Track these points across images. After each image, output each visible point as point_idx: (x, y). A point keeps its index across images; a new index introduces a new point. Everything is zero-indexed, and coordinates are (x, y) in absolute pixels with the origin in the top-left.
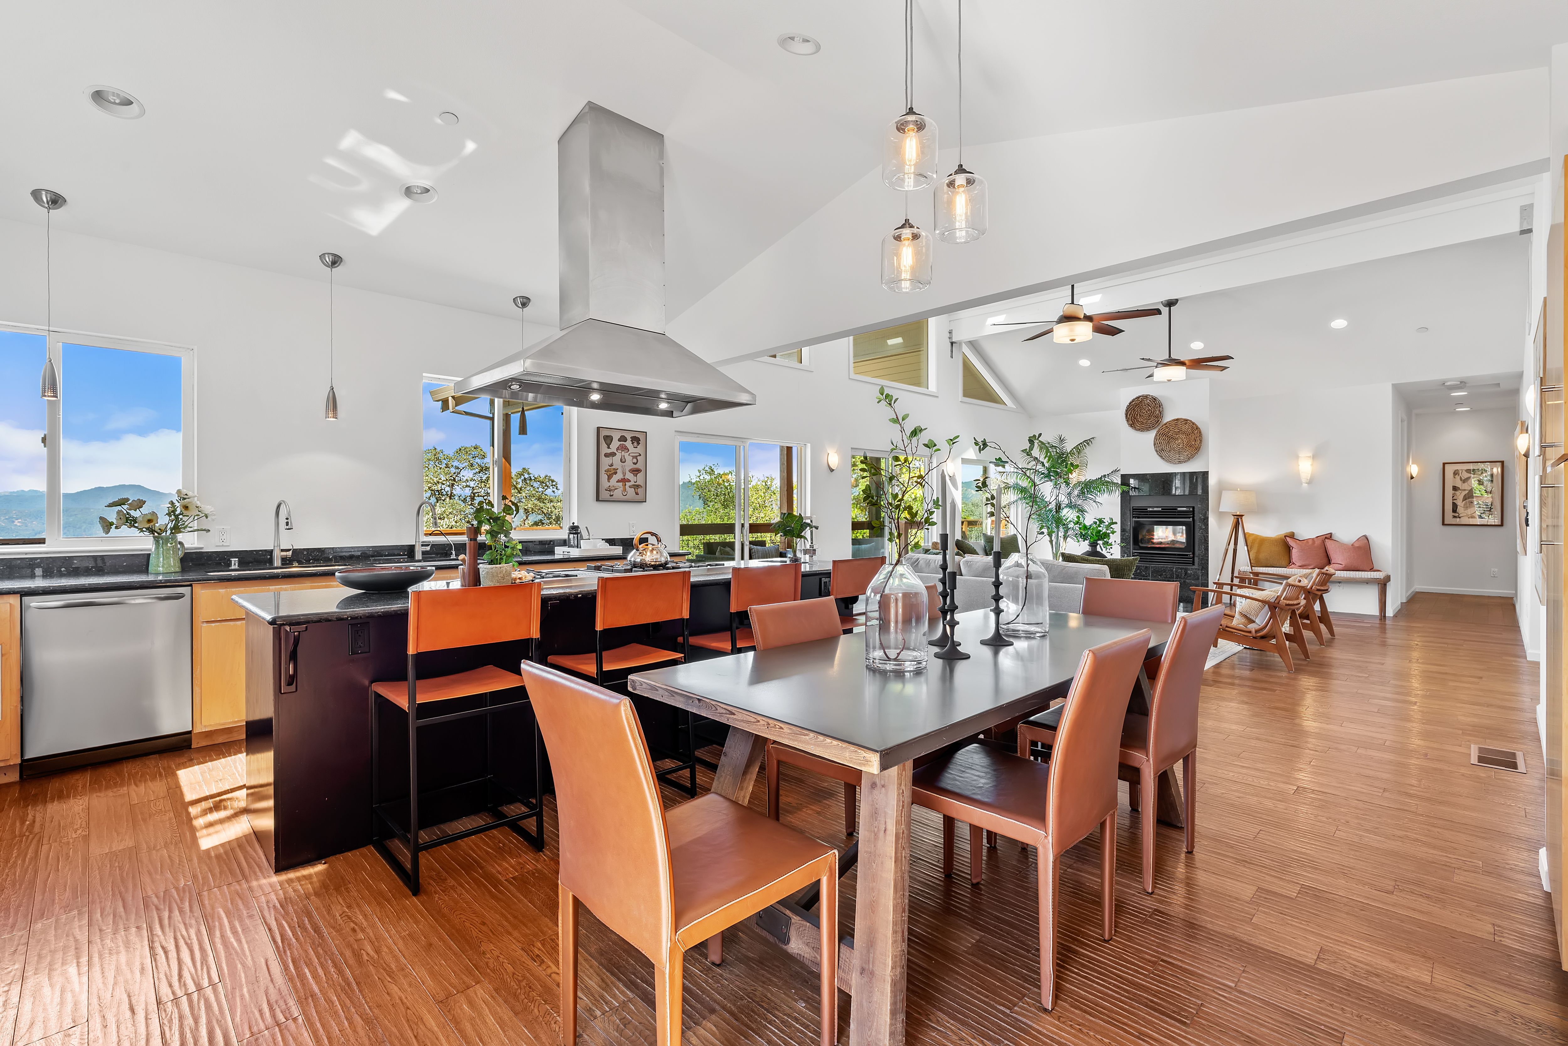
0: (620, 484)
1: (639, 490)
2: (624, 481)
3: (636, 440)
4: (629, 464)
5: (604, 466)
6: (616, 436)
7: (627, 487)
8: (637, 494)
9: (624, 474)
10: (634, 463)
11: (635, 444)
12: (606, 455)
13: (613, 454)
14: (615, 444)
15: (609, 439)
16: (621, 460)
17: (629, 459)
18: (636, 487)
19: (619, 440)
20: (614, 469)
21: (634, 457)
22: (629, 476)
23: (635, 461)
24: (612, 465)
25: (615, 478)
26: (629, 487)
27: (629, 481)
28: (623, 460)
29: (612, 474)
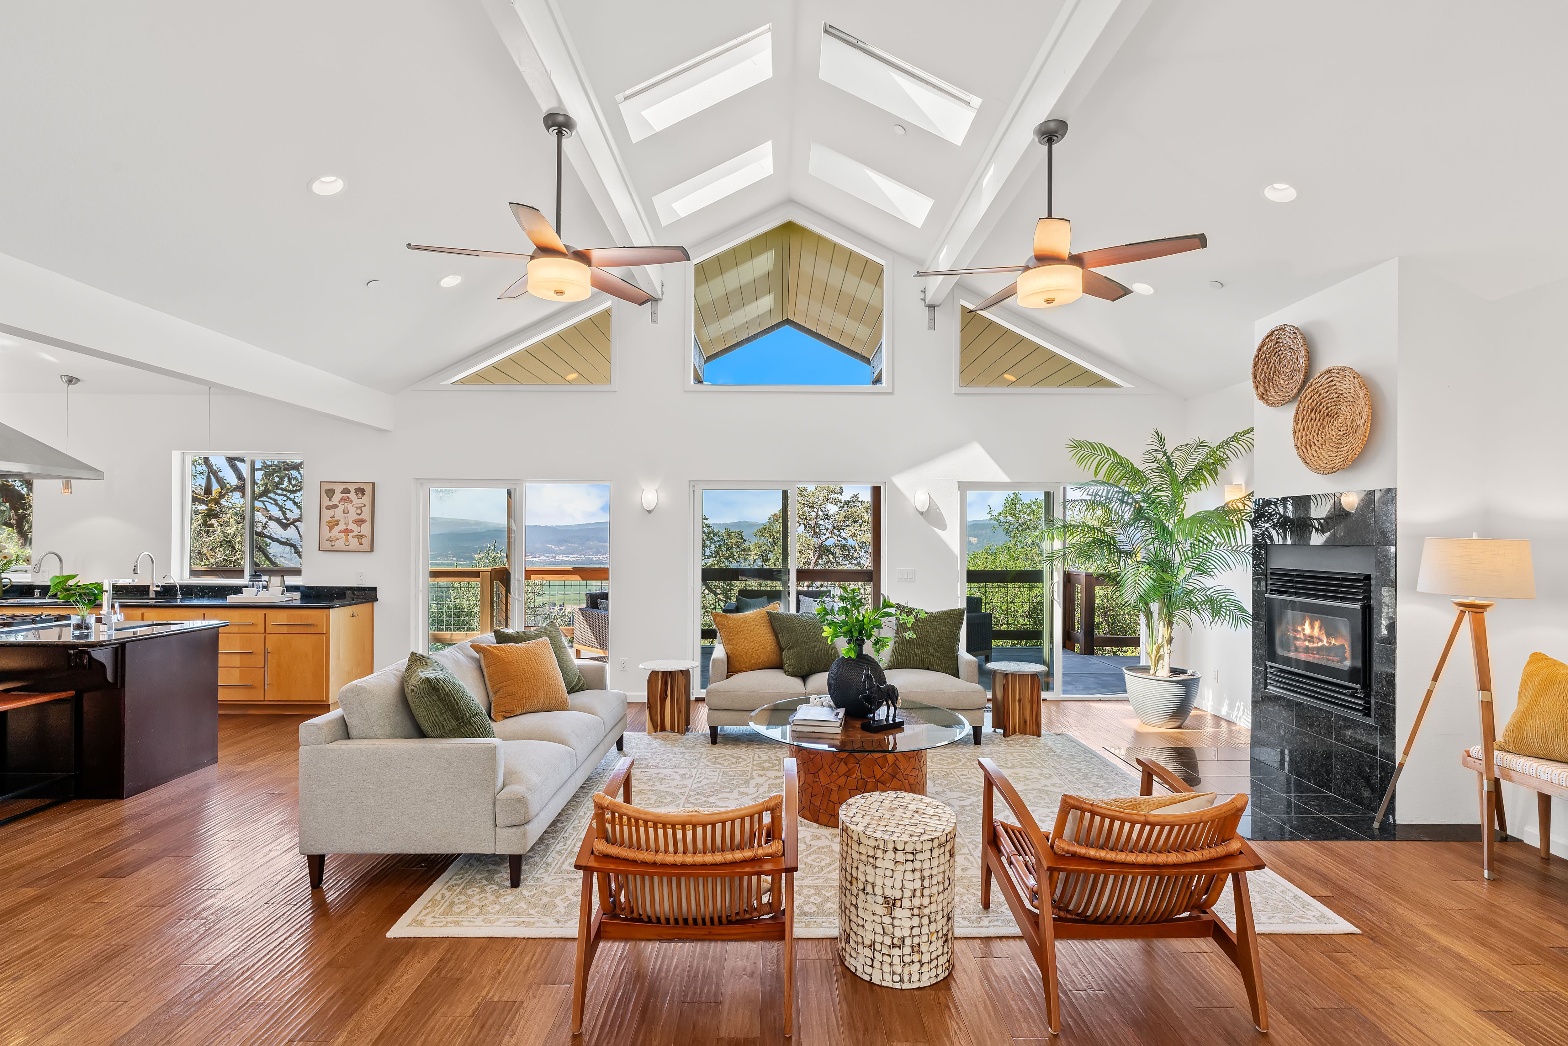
0: (343, 534)
1: (364, 541)
2: (346, 531)
3: (360, 491)
4: (353, 515)
5: (326, 518)
6: (339, 489)
7: (350, 537)
8: (361, 544)
9: (347, 525)
10: (358, 514)
11: (360, 495)
12: (328, 508)
13: (336, 506)
14: (337, 496)
15: (330, 493)
16: (344, 512)
17: (352, 511)
18: (360, 537)
19: (342, 493)
20: (336, 521)
21: (357, 508)
22: (352, 526)
23: (359, 511)
24: (333, 517)
25: (337, 529)
26: (353, 537)
27: (352, 531)
28: (346, 512)
29: (334, 525)
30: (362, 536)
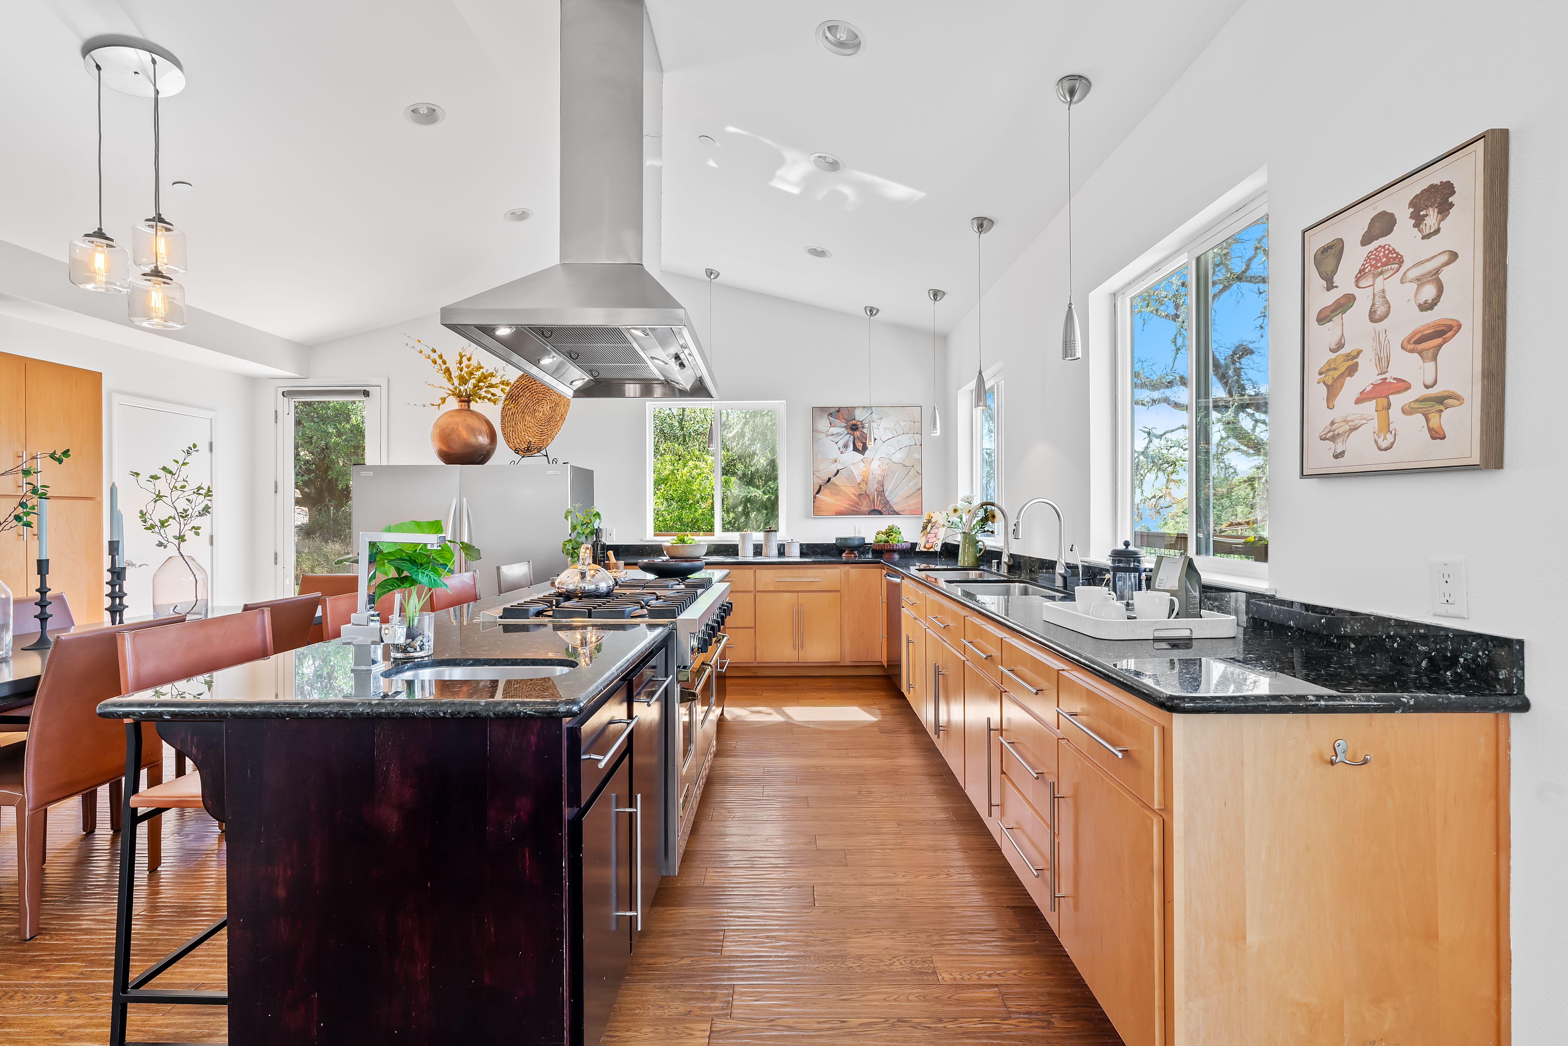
0: (1370, 407)
1: (1448, 419)
2: (1384, 391)
3: (1433, 201)
4: (1405, 319)
5: (1319, 358)
6: (1357, 229)
7: (1395, 413)
8: (1437, 435)
9: (1383, 363)
10: (1427, 307)
11: (1430, 221)
12: (1323, 318)
13: (1346, 303)
14: (1351, 262)
15: (1331, 258)
16: (1373, 316)
17: (1403, 298)
18: (1438, 405)
19: (1366, 241)
20: (1348, 357)
21: (1420, 281)
22: (1405, 365)
23: (1429, 292)
24: (1340, 345)
25: (1353, 386)
26: (1407, 411)
27: (1403, 386)
28: (1381, 310)
29: (1342, 376)
30: (1441, 400)
